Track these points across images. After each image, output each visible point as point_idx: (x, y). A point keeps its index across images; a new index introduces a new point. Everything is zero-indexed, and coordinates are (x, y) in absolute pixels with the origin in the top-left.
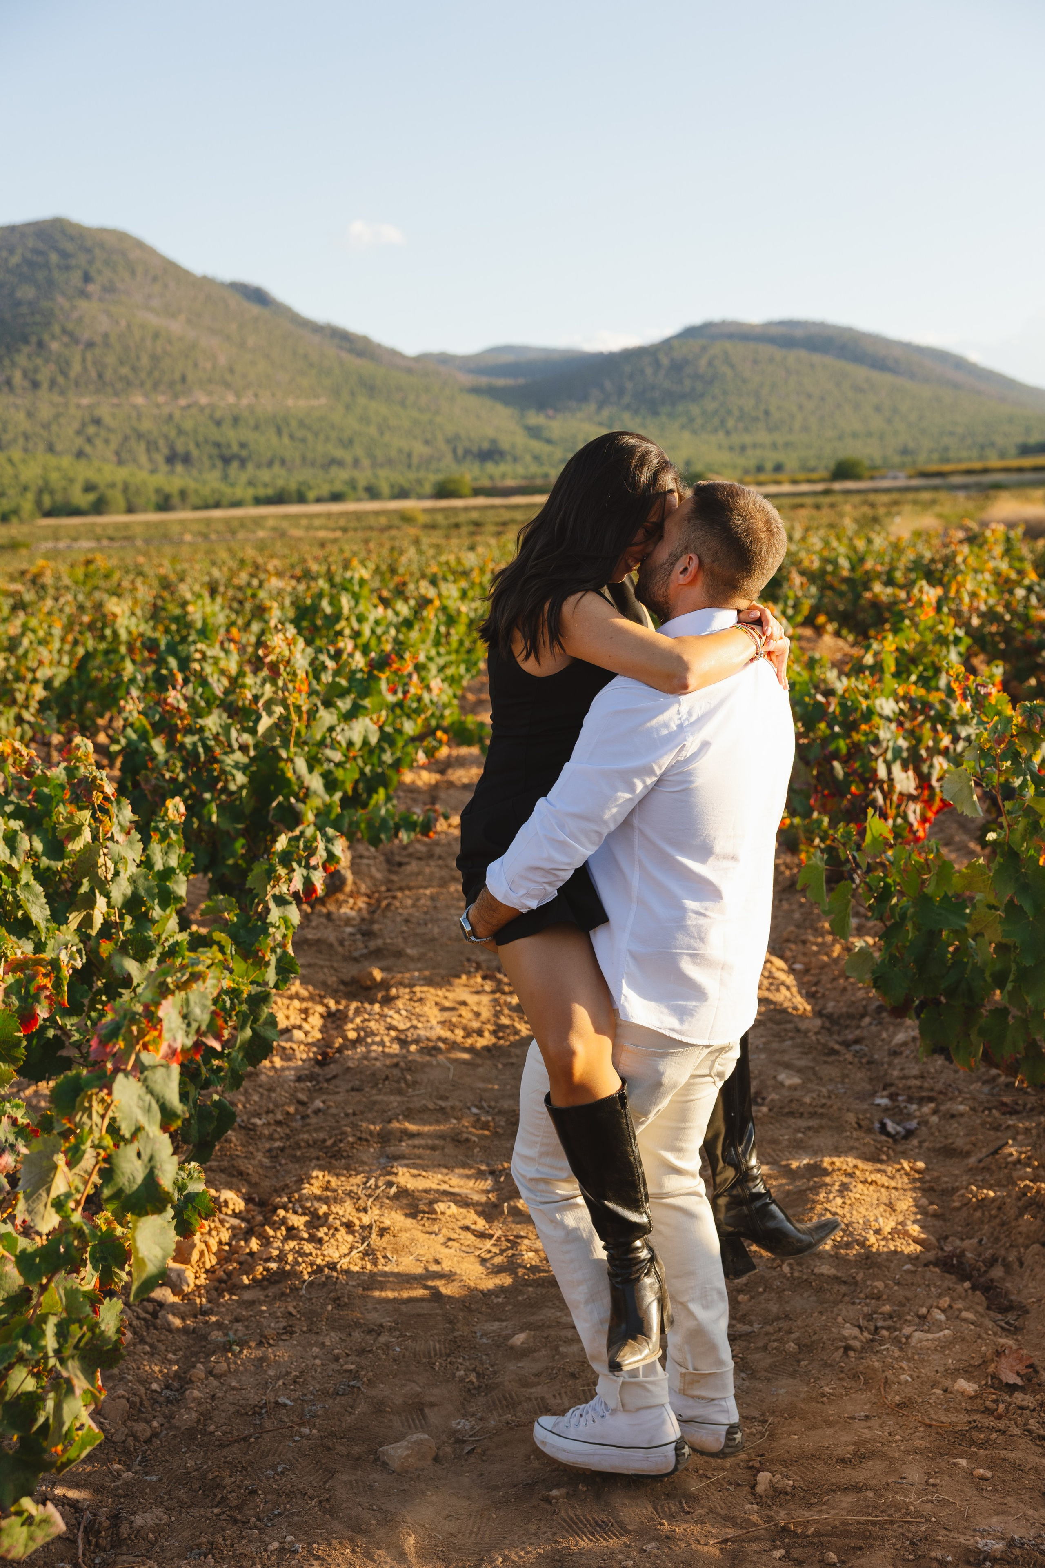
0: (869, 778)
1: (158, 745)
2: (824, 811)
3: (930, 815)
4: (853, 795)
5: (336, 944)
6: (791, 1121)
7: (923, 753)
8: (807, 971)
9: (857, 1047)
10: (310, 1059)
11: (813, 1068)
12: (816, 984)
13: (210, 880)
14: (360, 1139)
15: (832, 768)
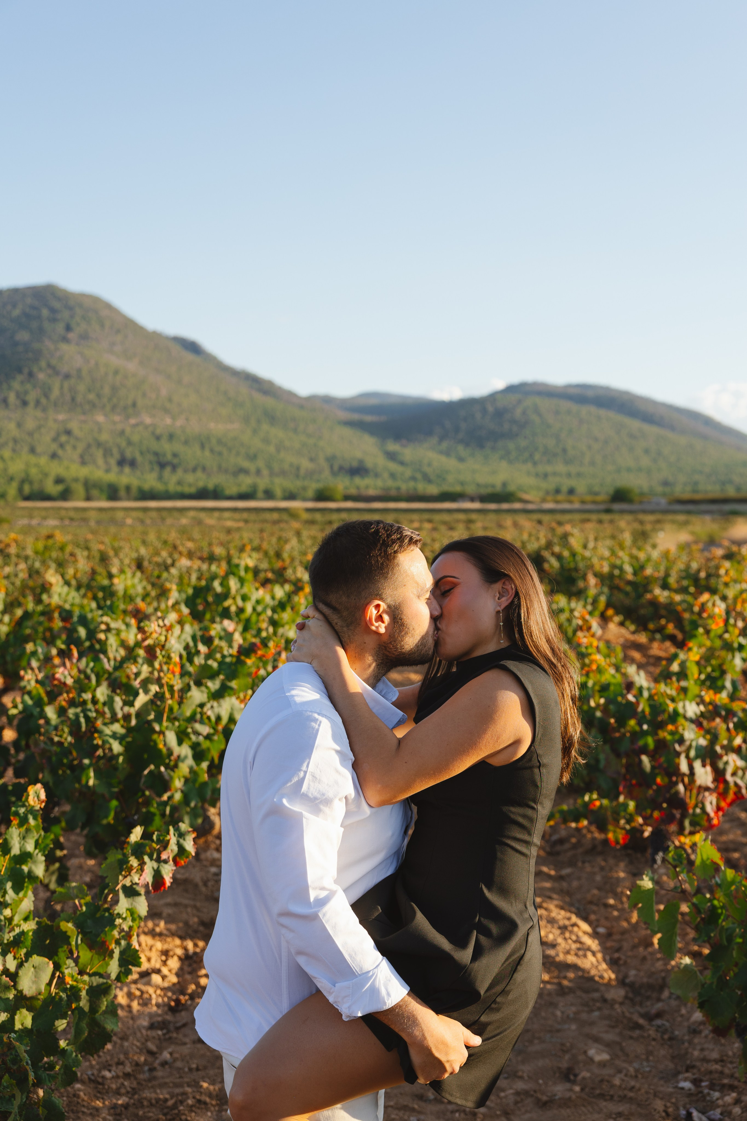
0: (673, 771)
1: (50, 712)
2: (630, 796)
3: (723, 804)
4: (658, 785)
5: (200, 884)
6: (603, 1104)
7: (718, 749)
8: (609, 935)
9: (659, 1022)
10: (165, 1005)
11: (619, 1044)
12: (618, 950)
13: (86, 836)
14: (199, 1101)
15: (640, 761)
